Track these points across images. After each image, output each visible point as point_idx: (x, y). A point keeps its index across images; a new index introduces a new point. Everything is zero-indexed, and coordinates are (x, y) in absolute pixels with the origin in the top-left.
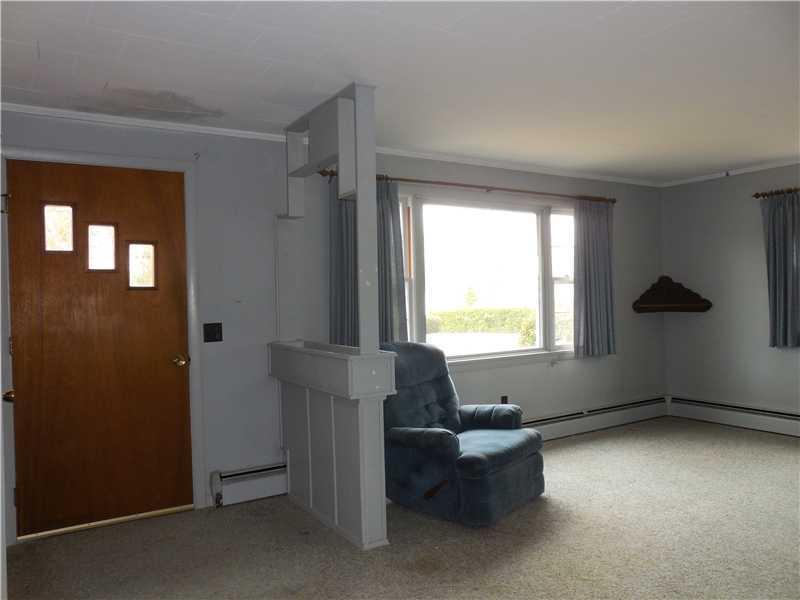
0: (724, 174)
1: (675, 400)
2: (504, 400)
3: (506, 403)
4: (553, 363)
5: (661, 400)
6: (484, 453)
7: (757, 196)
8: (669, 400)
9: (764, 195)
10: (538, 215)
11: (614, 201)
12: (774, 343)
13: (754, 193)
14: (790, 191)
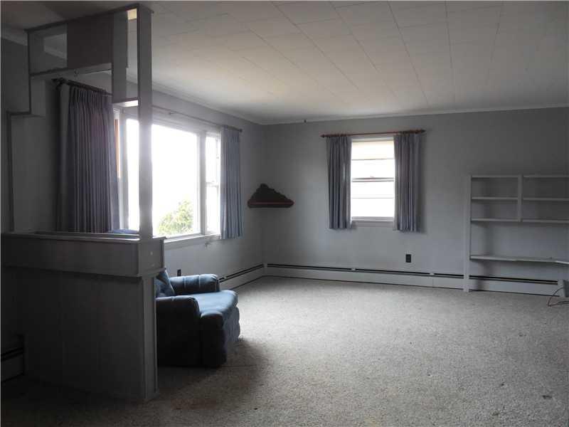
0: (303, 121)
1: (270, 265)
2: (179, 274)
3: (180, 275)
4: (207, 244)
5: (262, 266)
6: (219, 311)
7: (323, 136)
8: (266, 265)
9: (327, 136)
10: (198, 136)
11: (241, 131)
12: (332, 227)
13: (322, 134)
14: (342, 135)
